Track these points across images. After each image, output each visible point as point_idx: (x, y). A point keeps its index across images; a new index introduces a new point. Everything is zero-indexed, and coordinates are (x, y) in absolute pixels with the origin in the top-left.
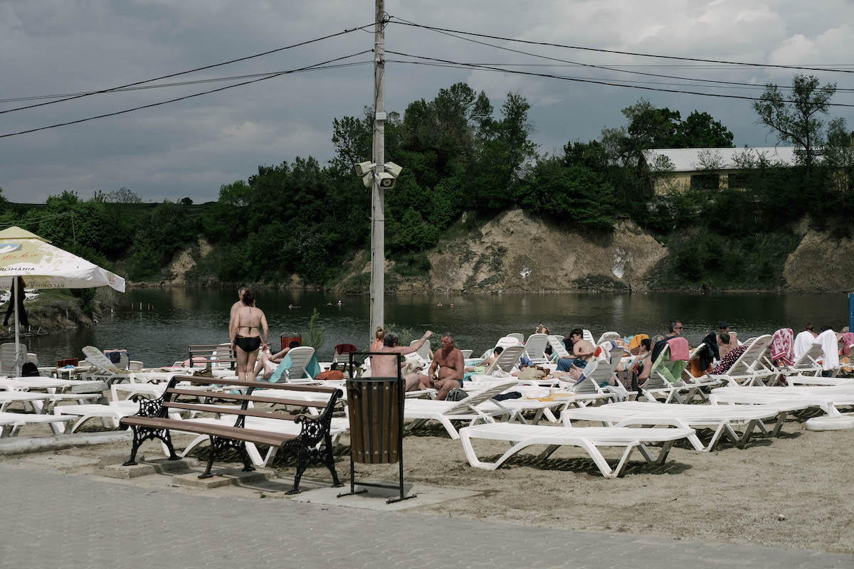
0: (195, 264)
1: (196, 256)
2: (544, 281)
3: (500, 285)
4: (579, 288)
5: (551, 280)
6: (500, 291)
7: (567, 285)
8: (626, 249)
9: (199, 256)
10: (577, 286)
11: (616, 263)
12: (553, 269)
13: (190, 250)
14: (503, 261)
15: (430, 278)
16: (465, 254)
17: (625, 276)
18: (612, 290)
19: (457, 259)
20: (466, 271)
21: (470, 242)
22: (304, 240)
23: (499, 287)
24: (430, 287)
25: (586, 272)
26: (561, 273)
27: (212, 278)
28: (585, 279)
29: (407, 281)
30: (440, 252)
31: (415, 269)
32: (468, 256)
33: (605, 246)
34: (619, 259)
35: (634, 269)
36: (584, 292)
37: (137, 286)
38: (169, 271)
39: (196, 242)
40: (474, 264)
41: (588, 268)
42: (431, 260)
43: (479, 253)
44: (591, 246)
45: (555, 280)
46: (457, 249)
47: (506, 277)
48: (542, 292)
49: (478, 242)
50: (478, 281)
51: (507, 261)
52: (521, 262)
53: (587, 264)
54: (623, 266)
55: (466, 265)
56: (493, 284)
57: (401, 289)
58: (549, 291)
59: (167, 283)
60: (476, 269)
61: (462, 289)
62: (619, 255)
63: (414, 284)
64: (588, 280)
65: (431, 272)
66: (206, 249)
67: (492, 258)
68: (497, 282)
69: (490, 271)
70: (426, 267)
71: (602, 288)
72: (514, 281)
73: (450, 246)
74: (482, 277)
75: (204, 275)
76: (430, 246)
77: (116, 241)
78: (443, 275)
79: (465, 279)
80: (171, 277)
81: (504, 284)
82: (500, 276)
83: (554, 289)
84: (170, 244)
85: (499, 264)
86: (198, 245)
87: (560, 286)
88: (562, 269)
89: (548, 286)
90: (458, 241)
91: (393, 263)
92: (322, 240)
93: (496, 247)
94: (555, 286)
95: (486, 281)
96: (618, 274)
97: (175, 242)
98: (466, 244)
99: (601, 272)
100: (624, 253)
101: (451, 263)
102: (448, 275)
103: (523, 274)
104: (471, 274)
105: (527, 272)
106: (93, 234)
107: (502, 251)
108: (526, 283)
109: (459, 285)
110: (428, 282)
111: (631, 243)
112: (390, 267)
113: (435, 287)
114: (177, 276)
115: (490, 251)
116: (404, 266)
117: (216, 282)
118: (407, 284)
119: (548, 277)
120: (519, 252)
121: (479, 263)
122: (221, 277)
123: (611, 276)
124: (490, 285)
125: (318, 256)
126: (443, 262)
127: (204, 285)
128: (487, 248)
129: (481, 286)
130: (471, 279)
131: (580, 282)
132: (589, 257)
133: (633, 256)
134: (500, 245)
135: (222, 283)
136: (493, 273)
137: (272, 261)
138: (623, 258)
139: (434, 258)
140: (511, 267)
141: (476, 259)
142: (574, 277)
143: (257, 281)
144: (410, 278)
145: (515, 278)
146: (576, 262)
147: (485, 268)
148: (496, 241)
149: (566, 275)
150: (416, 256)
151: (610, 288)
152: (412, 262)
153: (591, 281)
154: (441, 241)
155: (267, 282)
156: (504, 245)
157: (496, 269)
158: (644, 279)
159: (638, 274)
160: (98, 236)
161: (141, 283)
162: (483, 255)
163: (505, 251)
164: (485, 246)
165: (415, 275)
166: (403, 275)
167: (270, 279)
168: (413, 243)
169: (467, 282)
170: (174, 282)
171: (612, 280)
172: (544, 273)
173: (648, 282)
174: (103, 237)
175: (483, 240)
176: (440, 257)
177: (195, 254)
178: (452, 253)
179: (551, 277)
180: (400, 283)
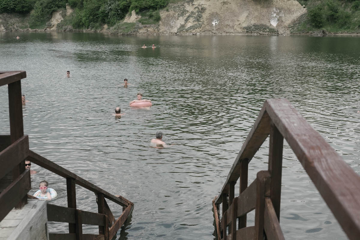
0: (63, 19)
1: (64, 16)
2: (226, 28)
3: (198, 30)
4: (247, 32)
5: (231, 27)
6: (198, 34)
7: (240, 30)
8: (280, 9)
9: (65, 15)
10: (246, 31)
11: (273, 17)
12: (232, 21)
13: (61, 12)
14: (203, 16)
15: (159, 26)
16: (182, 12)
17: (278, 25)
18: (267, 33)
19: (177, 15)
20: (181, 21)
21: (186, 4)
22: (110, 5)
23: (198, 32)
24: (158, 31)
25: (253, 22)
26: (237, 23)
27: (70, 27)
28: (252, 27)
29: (145, 27)
30: (167, 10)
31: (151, 20)
32: (183, 12)
33: (268, 7)
34: (275, 15)
35: (284, 21)
36: (250, 34)
37: (33, 31)
38: (50, 23)
39: (65, 7)
40: (186, 17)
41: (254, 20)
42: (161, 15)
43: (190, 11)
44: (259, 7)
45: (233, 27)
46: (178, 8)
47: (203, 25)
48: (224, 34)
49: (191, 4)
50: (186, 28)
51: (205, 15)
52: (213, 16)
53: (255, 17)
54: (276, 19)
55: (181, 18)
56: (194, 29)
57: (140, 32)
58: (228, 34)
59: (48, 29)
60: (186, 20)
61: (176, 32)
62: (275, 12)
63: (149, 29)
64: (253, 27)
65: (160, 22)
66: (69, 11)
67: (197, 14)
68: (197, 28)
69: (194, 21)
70: (158, 19)
71: (261, 32)
72: (208, 28)
73: (174, 7)
74: (189, 25)
75: (66, 25)
76: (162, 7)
77: (23, 7)
78: (167, 24)
79: (179, 26)
80: (50, 26)
81: (201, 29)
82: (199, 24)
83: (231, 33)
84: (50, 8)
85: (200, 17)
86: (66, 9)
87: (235, 30)
88: (238, 21)
89: (228, 31)
90: (179, 4)
91: (140, 17)
92: (118, 5)
93: (200, 7)
94: (232, 31)
95: (191, 28)
96: (274, 24)
97: (52, 7)
98: (184, 5)
99: (263, 22)
100: (279, 11)
101: (173, 17)
102: (170, 24)
103: (214, 23)
104: (183, 23)
105: (216, 22)
106: (11, 3)
107: (203, 10)
108: (215, 29)
109: (175, 30)
110: (157, 28)
111: (284, 5)
112: (138, 19)
113: (161, 31)
114: (54, 26)
115: (197, 10)
116: (146, 19)
117: (71, 29)
118: (145, 29)
119: (229, 25)
120: (213, 10)
121: (189, 17)
122: (73, 26)
123: (268, 25)
124: (192, 30)
125: (115, 14)
126: (168, 16)
127: (65, 30)
128: (195, 8)
129: (187, 31)
130: (183, 26)
131: (248, 29)
132: (256, 14)
133: (284, 13)
134: (203, 6)
135: (74, 30)
136: (196, 23)
137: (95, 17)
138: (278, 14)
139: (163, 14)
140: (207, 19)
141: (187, 15)
142: (244, 25)
143: (88, 28)
144: (147, 25)
145: (208, 25)
146: (247, 16)
147: (191, 20)
148: (201, 4)
149: (240, 24)
150: (154, 13)
151: (266, 32)
152: (151, 16)
153: (255, 28)
154: (170, 4)
155: (91, 29)
156: (205, 6)
157: (198, 20)
158: (289, 27)
159: (285, 24)
160: (14, 4)
161: (35, 29)
162: (192, 12)
163: (204, 10)
164: (195, 6)
165: (150, 24)
166: (143, 23)
167: (93, 27)
168: (153, 5)
169: (180, 28)
170: (52, 29)
171: (268, 28)
172: (226, 23)
173: (291, 29)
174: (17, 5)
175: (193, 3)
176: (167, 13)
177: (64, 14)
178: (174, 11)
179: (231, 26)
180: (140, 28)
